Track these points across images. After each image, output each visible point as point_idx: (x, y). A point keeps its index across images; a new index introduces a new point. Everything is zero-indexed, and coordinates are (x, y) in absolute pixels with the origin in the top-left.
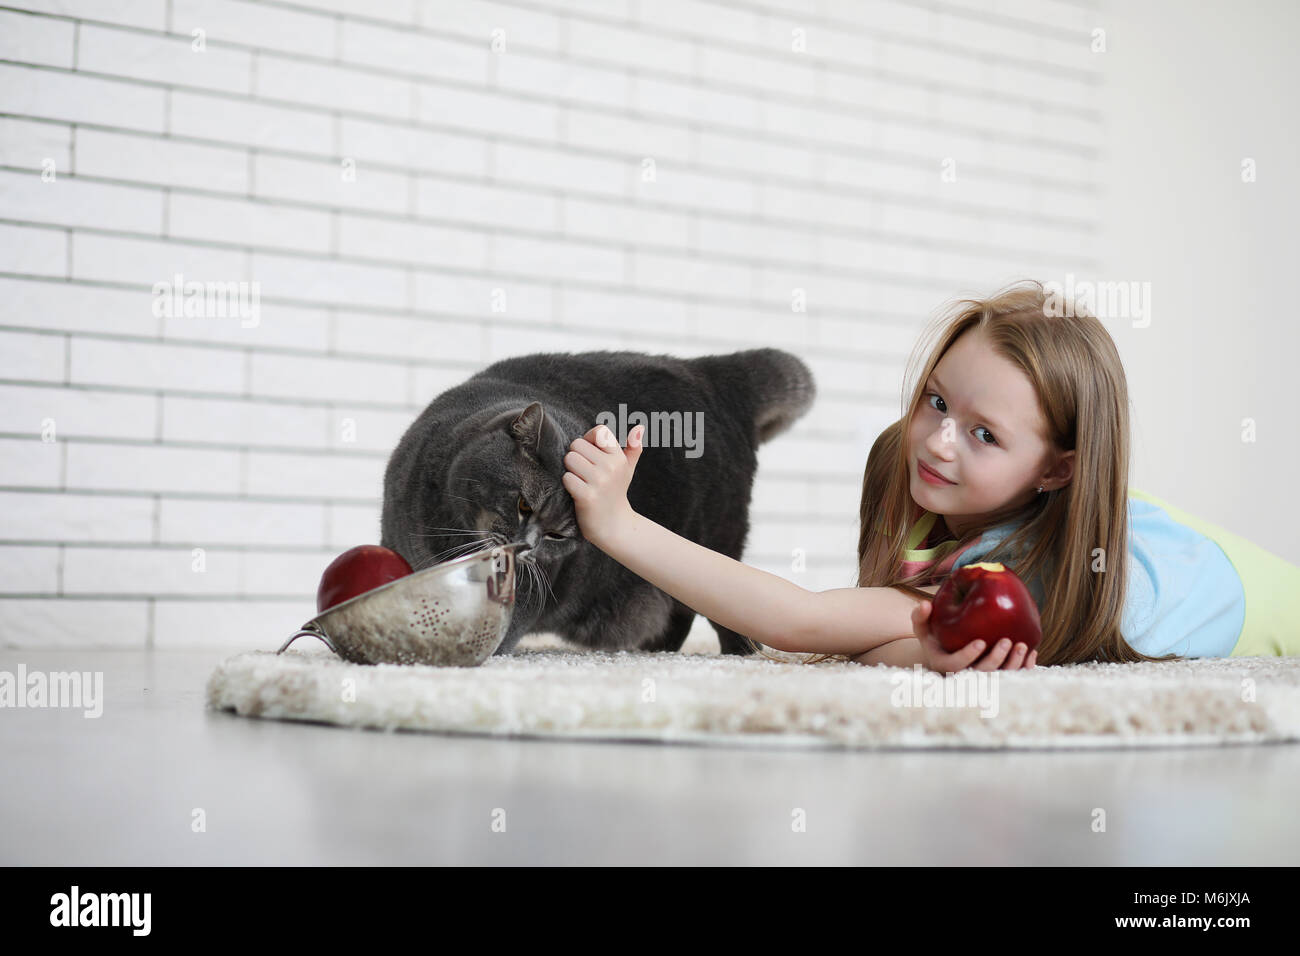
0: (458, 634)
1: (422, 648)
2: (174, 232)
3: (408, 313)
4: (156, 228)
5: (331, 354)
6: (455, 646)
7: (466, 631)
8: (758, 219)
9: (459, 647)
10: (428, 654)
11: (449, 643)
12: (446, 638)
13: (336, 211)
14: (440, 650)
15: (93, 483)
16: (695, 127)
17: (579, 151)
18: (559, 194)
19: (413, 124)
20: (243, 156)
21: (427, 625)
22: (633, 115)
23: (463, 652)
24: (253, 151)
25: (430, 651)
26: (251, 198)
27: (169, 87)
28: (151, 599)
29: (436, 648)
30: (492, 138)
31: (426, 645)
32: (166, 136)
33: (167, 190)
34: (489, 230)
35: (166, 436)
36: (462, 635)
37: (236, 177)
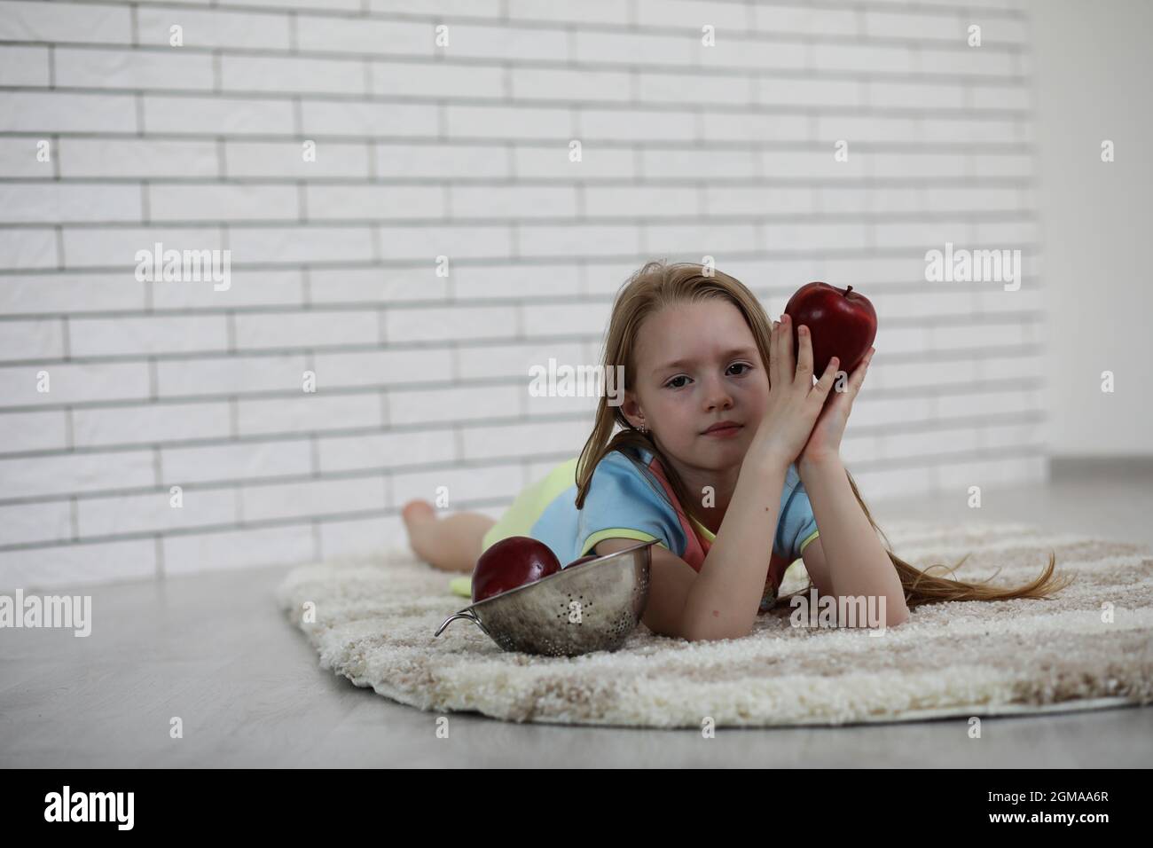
2: (154, 217)
3: (377, 263)
4: (137, 215)
5: (307, 307)
8: (699, 144)
13: (302, 182)
15: (98, 441)
16: (634, 69)
17: (524, 103)
18: (510, 143)
19: (368, 98)
20: (212, 145)
22: (574, 66)
24: (221, 139)
26: (223, 180)
27: (139, 93)
28: (158, 535)
30: (442, 102)
32: (141, 135)
33: (145, 182)
34: (447, 183)
35: (162, 393)
37: (206, 163)
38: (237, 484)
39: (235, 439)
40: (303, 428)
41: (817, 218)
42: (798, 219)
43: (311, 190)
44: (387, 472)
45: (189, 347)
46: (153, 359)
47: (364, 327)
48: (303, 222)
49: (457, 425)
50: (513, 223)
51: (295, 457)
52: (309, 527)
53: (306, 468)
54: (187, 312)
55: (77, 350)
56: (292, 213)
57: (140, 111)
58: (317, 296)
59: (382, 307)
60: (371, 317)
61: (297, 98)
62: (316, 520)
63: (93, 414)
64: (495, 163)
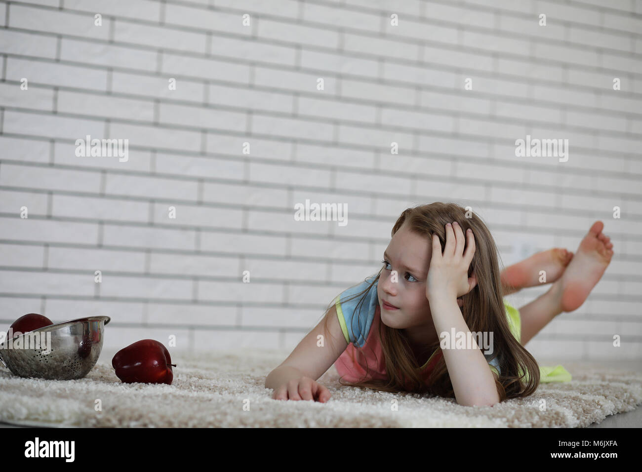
0: (63, 362)
1: (42, 368)
3: (245, 183)
5: (200, 203)
6: (61, 368)
7: (67, 360)
8: (455, 136)
9: (64, 368)
10: (46, 372)
11: (58, 366)
12: (56, 363)
13: (204, 131)
14: (52, 369)
15: (64, 266)
16: (419, 88)
17: (347, 100)
19: (251, 87)
20: (152, 104)
21: (42, 357)
22: (381, 81)
23: (66, 371)
24: (158, 101)
25: (47, 370)
26: (156, 124)
27: (110, 69)
29: (50, 368)
30: (297, 94)
31: (44, 367)
32: (109, 93)
33: (108, 120)
34: (294, 141)
35: (105, 243)
36: (65, 362)
37: (148, 114)
38: (146, 301)
39: (147, 275)
40: (190, 272)
41: (525, 187)
42: (513, 186)
43: (210, 136)
44: (239, 305)
45: (124, 218)
46: (101, 223)
47: (234, 219)
48: (203, 154)
49: (286, 283)
50: (334, 169)
51: (183, 289)
52: (186, 332)
53: (189, 296)
54: (126, 198)
55: (56, 212)
56: (197, 148)
57: (110, 80)
58: (206, 198)
59: (246, 208)
60: (239, 213)
61: (207, 82)
62: (192, 328)
63: (61, 251)
64: (326, 133)
